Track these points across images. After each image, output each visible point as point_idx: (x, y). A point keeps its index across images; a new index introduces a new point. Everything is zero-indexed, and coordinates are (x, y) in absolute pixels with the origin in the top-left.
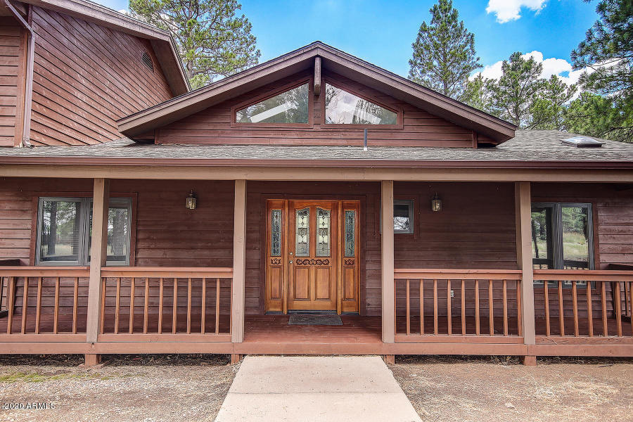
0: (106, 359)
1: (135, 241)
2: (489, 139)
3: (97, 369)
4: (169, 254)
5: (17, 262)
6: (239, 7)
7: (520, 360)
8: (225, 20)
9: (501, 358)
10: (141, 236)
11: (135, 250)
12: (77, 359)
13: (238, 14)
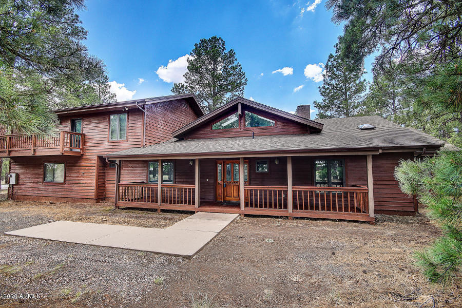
0: (164, 211)
1: (175, 176)
2: (314, 130)
3: (161, 213)
4: (185, 180)
5: (143, 182)
6: (236, 60)
7: (287, 217)
8: (230, 67)
9: (281, 217)
10: (177, 174)
11: (175, 179)
12: (156, 210)
13: (236, 63)
